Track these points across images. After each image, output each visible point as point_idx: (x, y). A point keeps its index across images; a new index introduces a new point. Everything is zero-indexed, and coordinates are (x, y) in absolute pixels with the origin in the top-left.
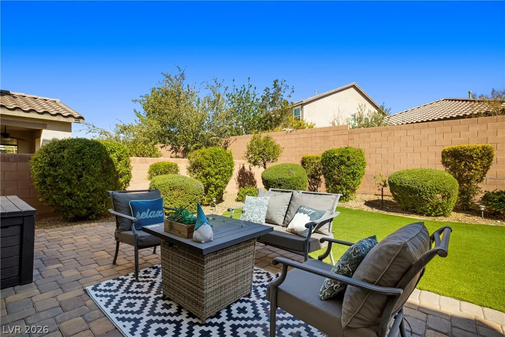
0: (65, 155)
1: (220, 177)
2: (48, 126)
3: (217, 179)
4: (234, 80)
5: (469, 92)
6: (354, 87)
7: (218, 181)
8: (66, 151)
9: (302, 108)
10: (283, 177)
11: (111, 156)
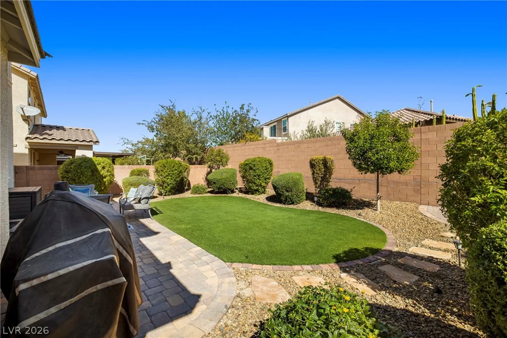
0: (72, 167)
1: (170, 177)
2: (79, 148)
3: (168, 179)
4: (226, 102)
5: (431, 102)
6: (339, 98)
7: (169, 180)
8: (73, 165)
9: (288, 119)
10: (217, 177)
11: (98, 166)
